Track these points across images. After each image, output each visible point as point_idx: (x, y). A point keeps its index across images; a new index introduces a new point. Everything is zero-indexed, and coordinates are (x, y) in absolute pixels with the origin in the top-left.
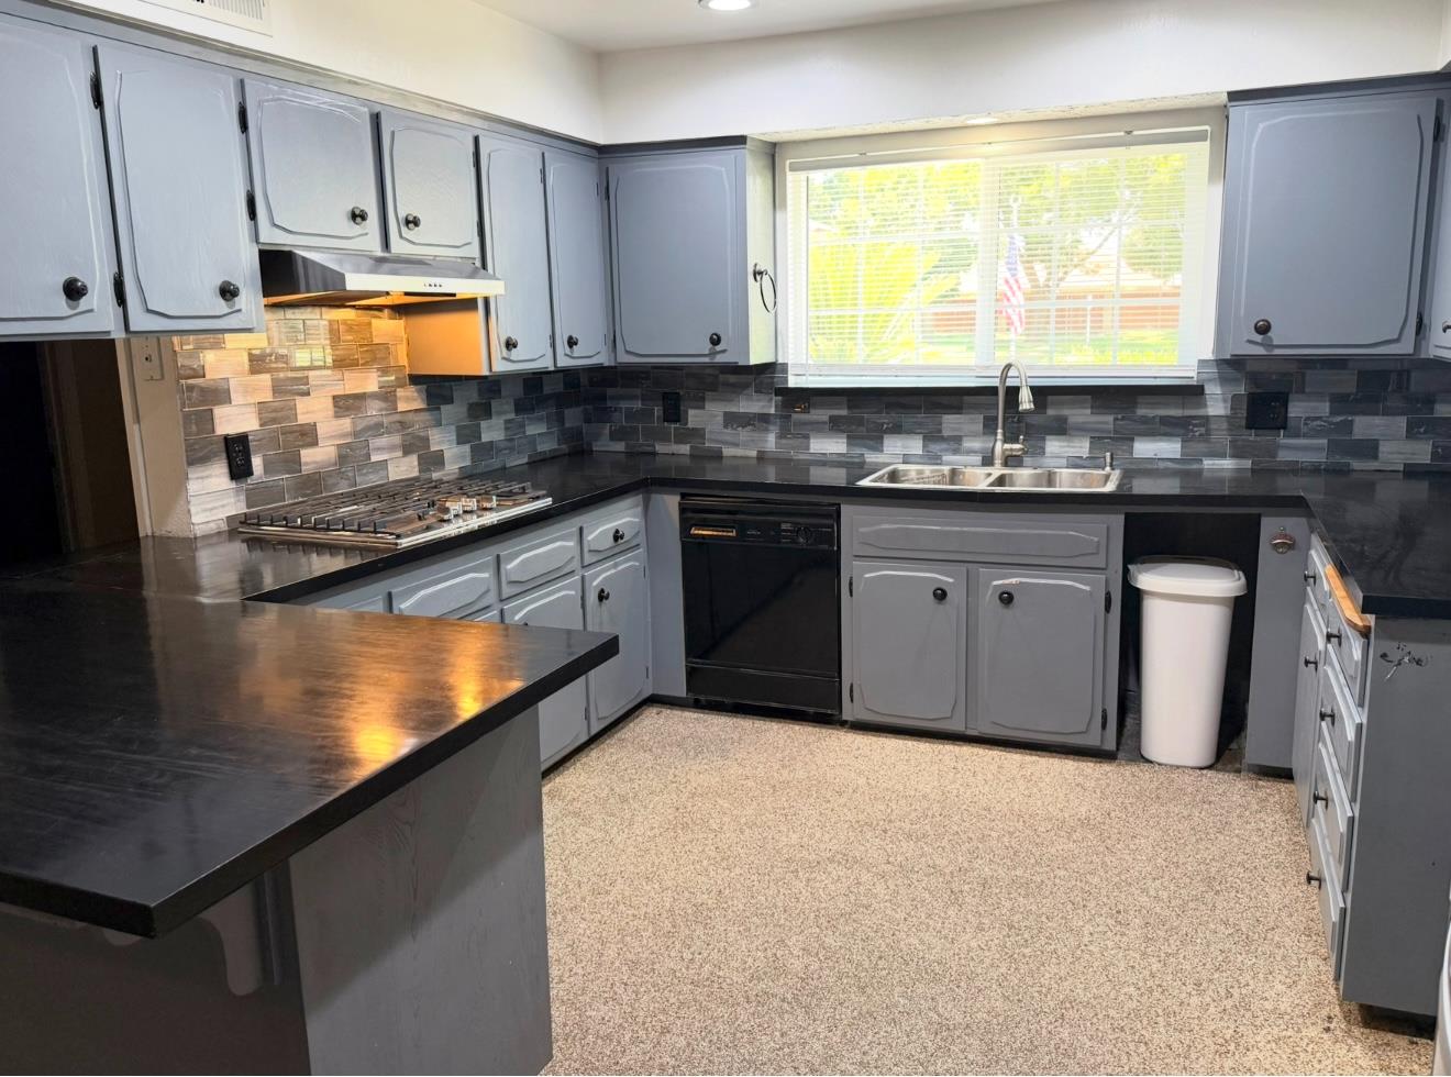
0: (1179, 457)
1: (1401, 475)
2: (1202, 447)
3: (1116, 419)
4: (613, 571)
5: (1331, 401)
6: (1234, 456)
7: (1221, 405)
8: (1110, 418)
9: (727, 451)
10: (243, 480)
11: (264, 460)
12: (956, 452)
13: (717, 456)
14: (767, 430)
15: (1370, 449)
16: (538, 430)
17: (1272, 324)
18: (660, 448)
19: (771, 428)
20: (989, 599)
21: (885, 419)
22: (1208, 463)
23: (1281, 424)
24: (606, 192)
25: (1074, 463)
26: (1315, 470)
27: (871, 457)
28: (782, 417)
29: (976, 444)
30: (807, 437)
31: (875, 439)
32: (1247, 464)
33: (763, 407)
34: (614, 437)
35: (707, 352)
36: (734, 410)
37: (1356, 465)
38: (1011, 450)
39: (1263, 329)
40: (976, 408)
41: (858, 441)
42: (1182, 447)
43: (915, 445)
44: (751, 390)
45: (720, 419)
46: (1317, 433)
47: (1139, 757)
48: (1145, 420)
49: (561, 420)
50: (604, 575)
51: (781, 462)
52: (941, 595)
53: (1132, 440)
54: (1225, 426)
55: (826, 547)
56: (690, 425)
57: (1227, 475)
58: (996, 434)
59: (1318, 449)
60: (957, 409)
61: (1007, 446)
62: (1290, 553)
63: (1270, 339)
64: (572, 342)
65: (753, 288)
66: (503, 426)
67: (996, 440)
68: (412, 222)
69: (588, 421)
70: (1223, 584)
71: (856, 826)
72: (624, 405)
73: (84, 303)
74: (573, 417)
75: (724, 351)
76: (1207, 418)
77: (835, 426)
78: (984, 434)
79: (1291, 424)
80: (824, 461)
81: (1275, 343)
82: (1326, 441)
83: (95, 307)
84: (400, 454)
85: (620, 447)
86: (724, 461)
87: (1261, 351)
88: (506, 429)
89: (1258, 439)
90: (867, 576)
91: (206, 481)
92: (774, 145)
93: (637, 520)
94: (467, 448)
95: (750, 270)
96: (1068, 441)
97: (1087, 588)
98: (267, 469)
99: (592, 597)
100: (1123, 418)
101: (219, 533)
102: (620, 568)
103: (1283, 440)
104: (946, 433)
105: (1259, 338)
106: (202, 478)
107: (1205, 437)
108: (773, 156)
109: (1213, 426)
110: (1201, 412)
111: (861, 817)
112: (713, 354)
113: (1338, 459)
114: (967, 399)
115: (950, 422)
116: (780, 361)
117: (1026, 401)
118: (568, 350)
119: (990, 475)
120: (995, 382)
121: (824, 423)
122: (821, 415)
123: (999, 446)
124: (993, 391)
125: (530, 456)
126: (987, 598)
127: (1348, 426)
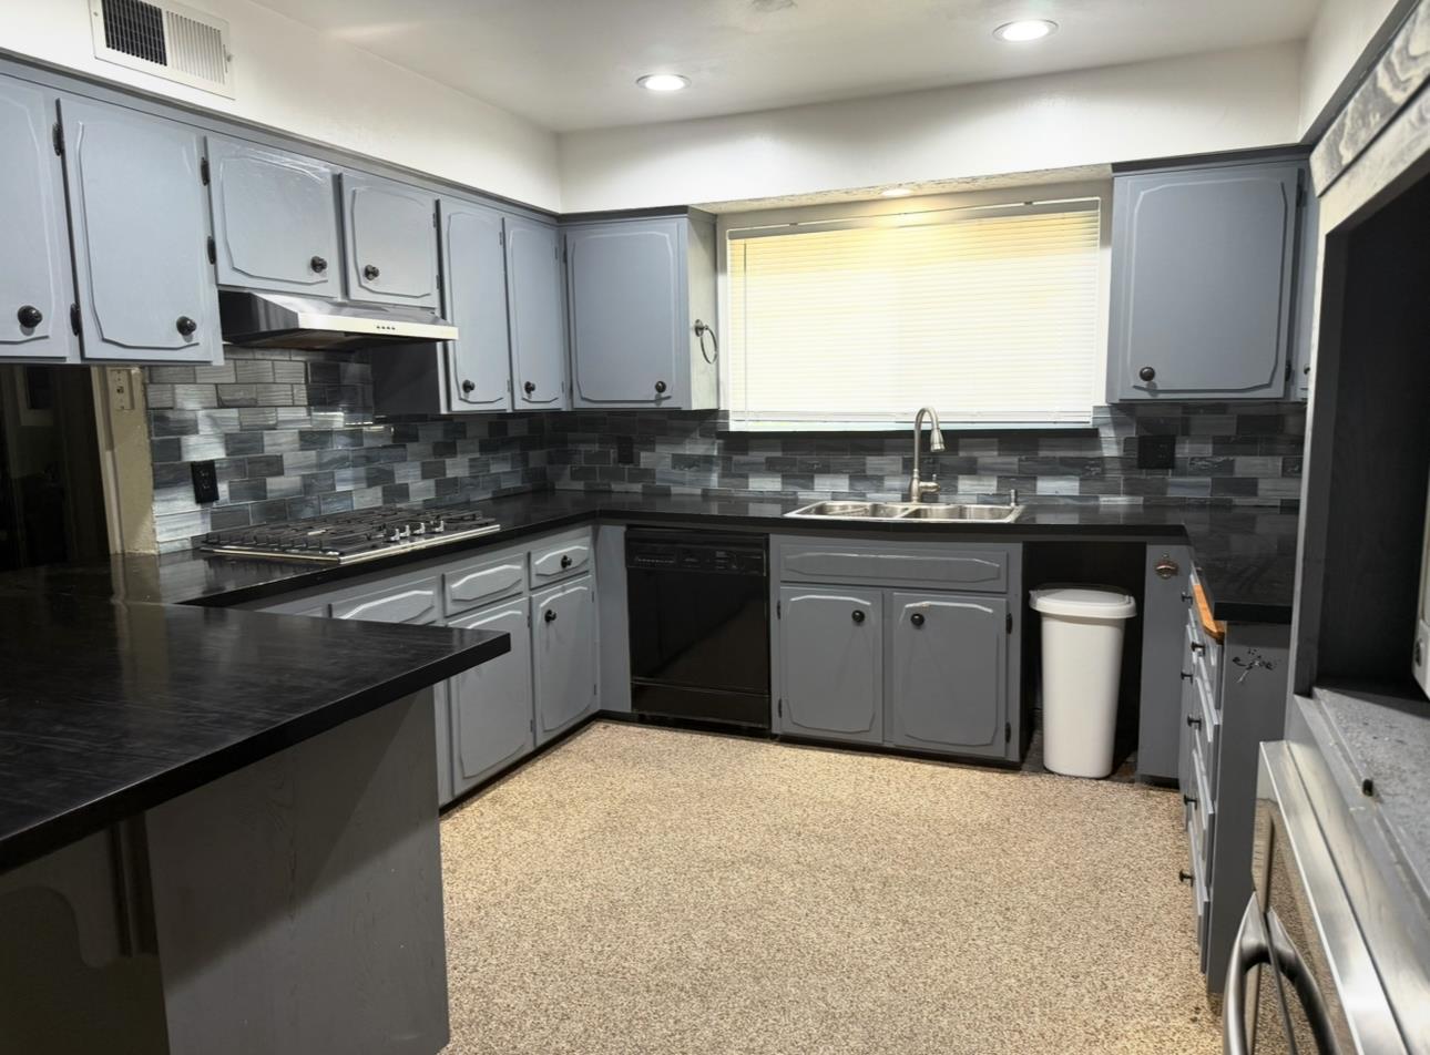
0: (1077, 494)
1: (1278, 511)
2: (1098, 485)
3: (1020, 460)
4: (560, 594)
5: (1214, 443)
6: (1127, 493)
7: (1115, 447)
8: (1015, 459)
9: (675, 490)
10: (209, 504)
11: (230, 486)
12: (877, 491)
13: (666, 493)
14: (710, 471)
15: (1250, 486)
16: (502, 469)
17: (1156, 371)
18: (615, 487)
19: (715, 468)
20: (902, 620)
21: (814, 459)
22: (1104, 500)
23: (1168, 463)
24: (564, 256)
25: (984, 499)
26: (1201, 505)
27: (803, 495)
28: (723, 458)
29: (896, 483)
30: (746, 477)
31: (806, 477)
32: (1140, 500)
33: (708, 449)
34: (574, 476)
35: (653, 398)
36: (681, 452)
37: (1238, 500)
38: (927, 487)
39: (1148, 375)
40: (896, 450)
41: (792, 481)
42: (1081, 486)
43: (842, 484)
44: (697, 435)
45: (669, 461)
46: (1200, 472)
47: (1041, 769)
48: (1047, 461)
49: (525, 461)
50: (550, 599)
51: (722, 498)
52: (859, 617)
53: (1035, 479)
54: (1117, 465)
55: (756, 572)
56: (642, 466)
57: (1121, 511)
58: (912, 473)
59: (1204, 486)
60: (879, 451)
61: (923, 484)
62: (1174, 577)
63: (1155, 385)
64: (529, 388)
65: (694, 340)
66: (467, 464)
67: (913, 479)
68: (371, 273)
69: (551, 462)
70: (1113, 607)
71: (773, 829)
72: (583, 448)
73: (39, 330)
74: (537, 458)
75: (669, 398)
76: (1102, 459)
77: (771, 467)
78: (903, 473)
79: (1178, 463)
80: (762, 498)
81: (1159, 388)
82: (1209, 480)
83: (49, 334)
84: (364, 485)
85: (579, 485)
86: (673, 499)
87: (1145, 395)
88: (471, 467)
89: (1149, 477)
90: (793, 599)
91: (171, 504)
92: (715, 216)
93: (585, 548)
94: (431, 483)
95: (692, 324)
96: (980, 480)
97: (990, 611)
98: (233, 494)
99: (539, 618)
100: (1027, 460)
101: (184, 551)
102: (568, 592)
103: (1171, 479)
104: (869, 473)
105: (1144, 384)
106: (168, 500)
107: (1101, 477)
108: (715, 226)
109: (1108, 466)
110: (1096, 454)
111: (779, 821)
112: (658, 400)
113: (1221, 496)
114: (887, 441)
115: (873, 462)
116: (722, 408)
117: (937, 444)
118: (525, 395)
119: (907, 509)
120: (911, 427)
121: (761, 464)
122: (758, 456)
123: (915, 483)
124: (910, 434)
125: (494, 492)
126: (901, 620)
127: (1230, 466)
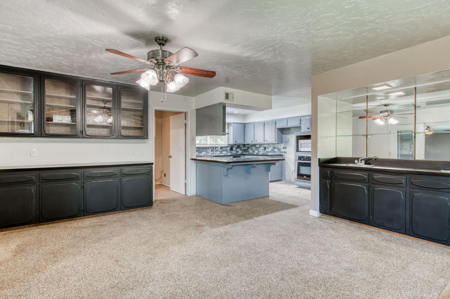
12: (209, 153)
15: (238, 152)
23: (233, 150)
26: (235, 154)
31: (201, 152)
39: (236, 141)
48: (224, 150)
54: (229, 150)
60: (208, 149)
67: (214, 152)
76: (227, 150)
82: (235, 151)
87: (236, 143)
100: (222, 149)
114: (210, 148)
115: (208, 150)
127: (237, 150)
